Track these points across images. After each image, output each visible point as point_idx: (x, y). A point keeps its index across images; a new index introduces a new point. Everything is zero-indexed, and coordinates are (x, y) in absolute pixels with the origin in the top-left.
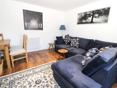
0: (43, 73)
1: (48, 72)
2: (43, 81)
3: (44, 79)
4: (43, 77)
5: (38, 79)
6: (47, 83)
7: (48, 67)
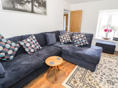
0: (100, 86)
1: (93, 81)
2: (105, 80)
3: (103, 80)
4: (103, 82)
5: (110, 85)
6: (102, 75)
7: (85, 86)
